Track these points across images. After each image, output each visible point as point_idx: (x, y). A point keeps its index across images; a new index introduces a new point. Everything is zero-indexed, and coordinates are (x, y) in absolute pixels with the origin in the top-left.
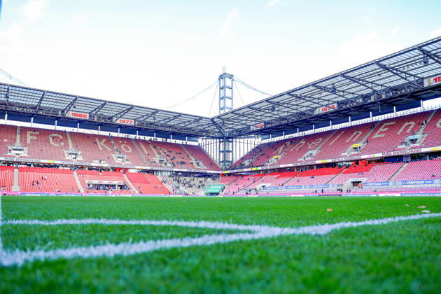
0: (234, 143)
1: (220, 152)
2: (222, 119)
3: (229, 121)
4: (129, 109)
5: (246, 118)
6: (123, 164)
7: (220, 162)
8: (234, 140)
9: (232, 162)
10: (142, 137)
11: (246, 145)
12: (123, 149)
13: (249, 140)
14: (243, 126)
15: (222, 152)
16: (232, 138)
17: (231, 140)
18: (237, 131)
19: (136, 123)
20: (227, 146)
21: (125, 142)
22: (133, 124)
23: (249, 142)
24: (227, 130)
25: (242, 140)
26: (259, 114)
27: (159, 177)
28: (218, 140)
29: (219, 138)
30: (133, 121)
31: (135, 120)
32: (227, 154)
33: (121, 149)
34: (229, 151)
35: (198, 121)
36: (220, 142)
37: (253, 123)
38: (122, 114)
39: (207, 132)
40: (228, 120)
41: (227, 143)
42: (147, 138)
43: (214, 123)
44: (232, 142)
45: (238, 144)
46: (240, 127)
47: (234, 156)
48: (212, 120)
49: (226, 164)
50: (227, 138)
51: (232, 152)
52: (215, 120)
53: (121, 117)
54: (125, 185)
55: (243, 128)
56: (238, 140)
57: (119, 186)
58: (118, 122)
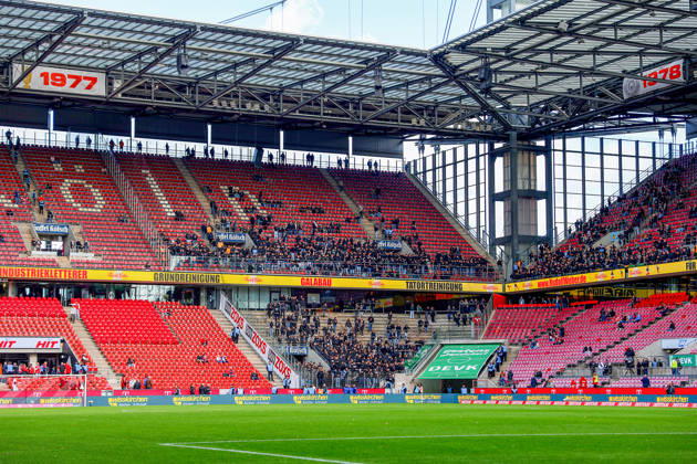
0: (558, 157)
1: (494, 197)
2: (482, 53)
3: (512, 59)
4: (67, 29)
5: (589, 44)
6: (63, 262)
7: (495, 242)
8: (557, 143)
9: (547, 240)
10: (154, 146)
11: (611, 162)
12: (68, 197)
13: (629, 138)
14: (587, 81)
15: (501, 197)
16: (548, 134)
17: (541, 143)
18: (563, 101)
19: (117, 85)
20: (522, 172)
21: (79, 169)
22: (100, 90)
23: (628, 148)
24: (519, 101)
25: (592, 143)
26: (647, 20)
27: (222, 316)
28: (484, 148)
29: (489, 137)
30: (101, 77)
31: (107, 70)
32: (522, 205)
33: (60, 198)
34: (533, 195)
35: (375, 65)
36: (493, 155)
37: (631, 64)
38: (45, 46)
39: (430, 110)
40: (509, 53)
41: (521, 158)
42: (178, 148)
43: (452, 74)
44: (547, 151)
45: (574, 159)
46: (574, 83)
47: (559, 216)
48: (438, 58)
49: (522, 250)
50: (523, 136)
51: (547, 195)
52: (455, 59)
53: (39, 61)
54: (67, 354)
55: (591, 90)
56: (573, 143)
57: (42, 358)
58: (35, 82)
